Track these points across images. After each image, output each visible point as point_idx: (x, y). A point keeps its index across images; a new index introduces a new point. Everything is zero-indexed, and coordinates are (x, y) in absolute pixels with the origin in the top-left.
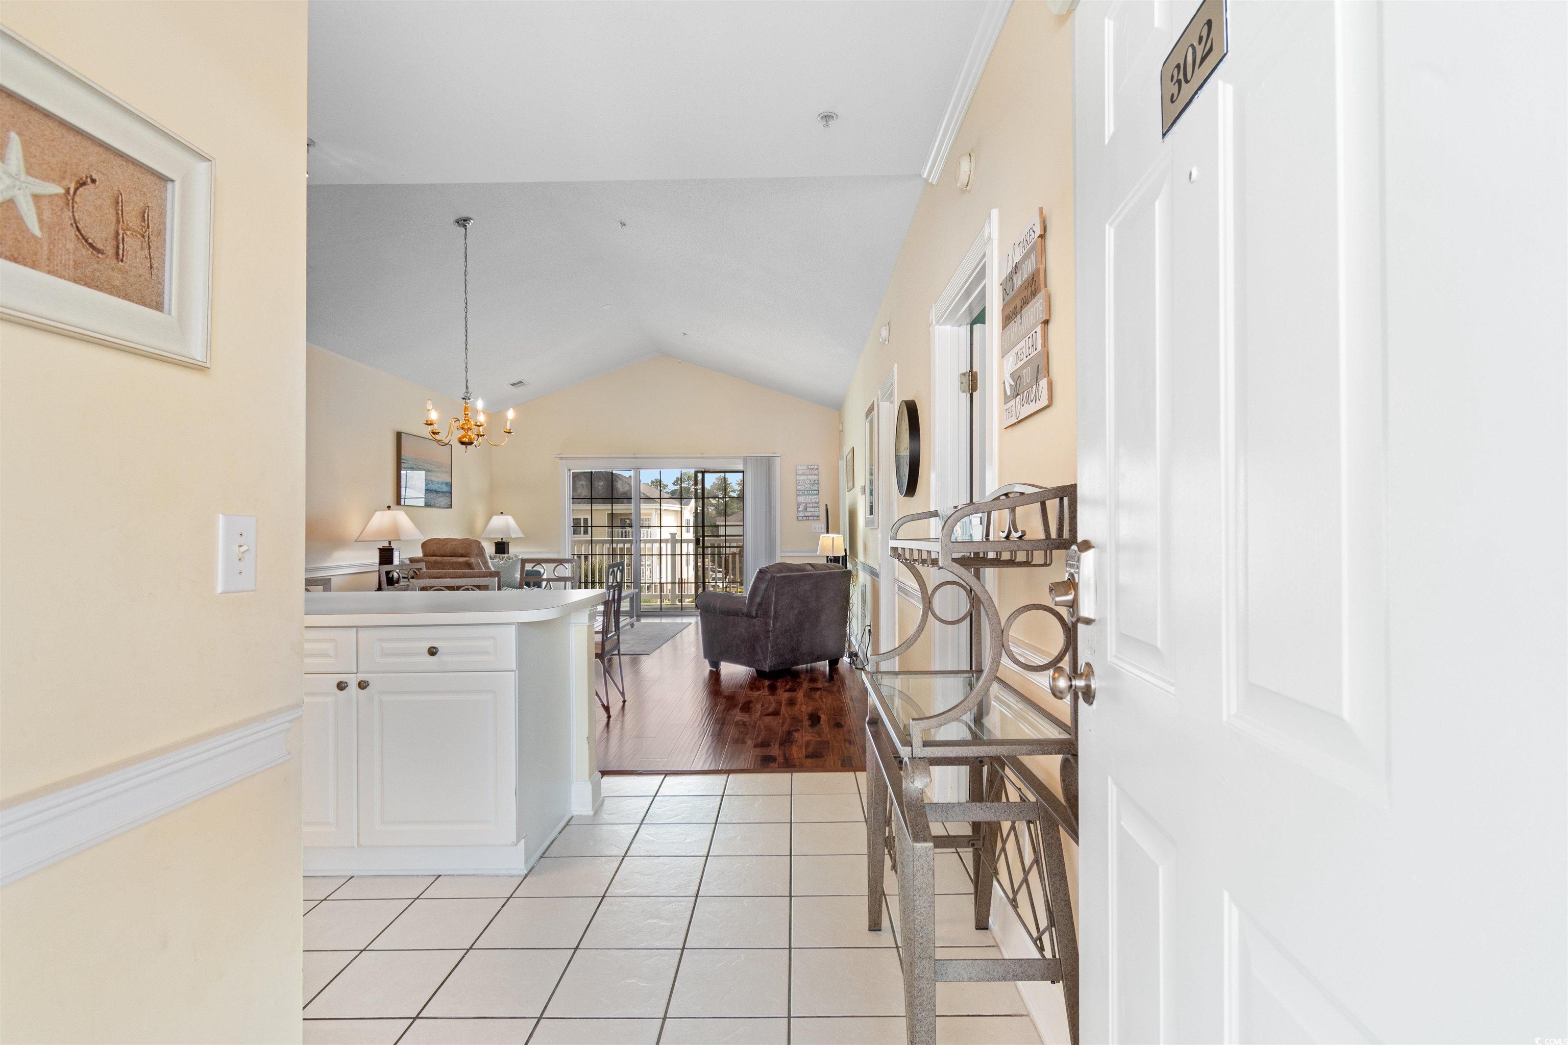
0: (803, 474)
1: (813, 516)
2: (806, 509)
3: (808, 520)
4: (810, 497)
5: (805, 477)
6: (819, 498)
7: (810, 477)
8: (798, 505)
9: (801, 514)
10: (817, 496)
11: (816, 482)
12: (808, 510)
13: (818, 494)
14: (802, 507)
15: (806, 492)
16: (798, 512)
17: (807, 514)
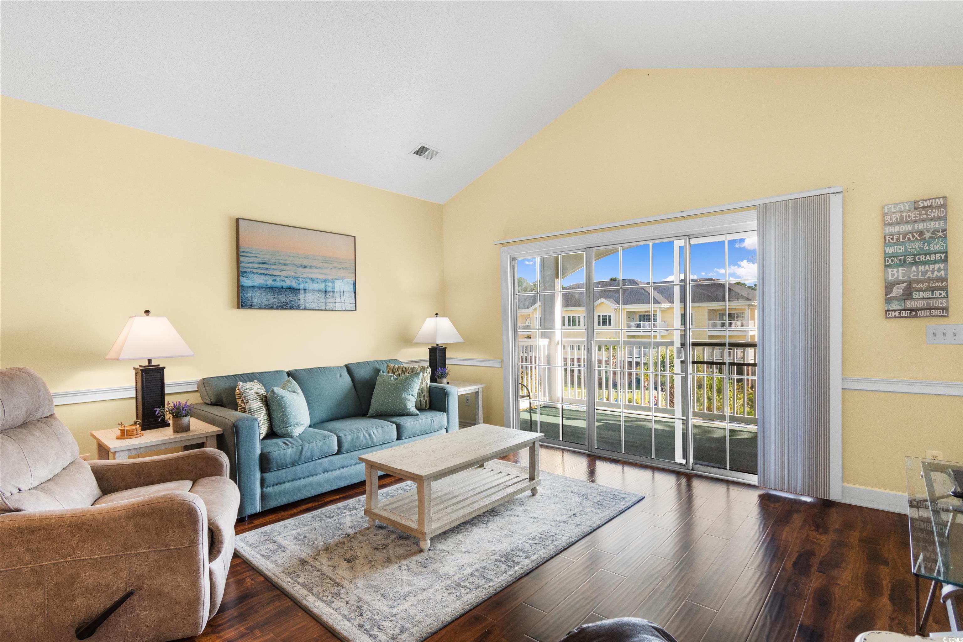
0: (901, 222)
1: (930, 309)
2: (908, 293)
3: (916, 316)
4: (921, 268)
5: (908, 228)
6: (946, 269)
7: (921, 226)
8: (889, 287)
9: (895, 305)
10: (942, 266)
11: (940, 234)
12: (916, 295)
13: (945, 260)
14: (897, 291)
15: (910, 259)
16: (888, 300)
17: (910, 304)
